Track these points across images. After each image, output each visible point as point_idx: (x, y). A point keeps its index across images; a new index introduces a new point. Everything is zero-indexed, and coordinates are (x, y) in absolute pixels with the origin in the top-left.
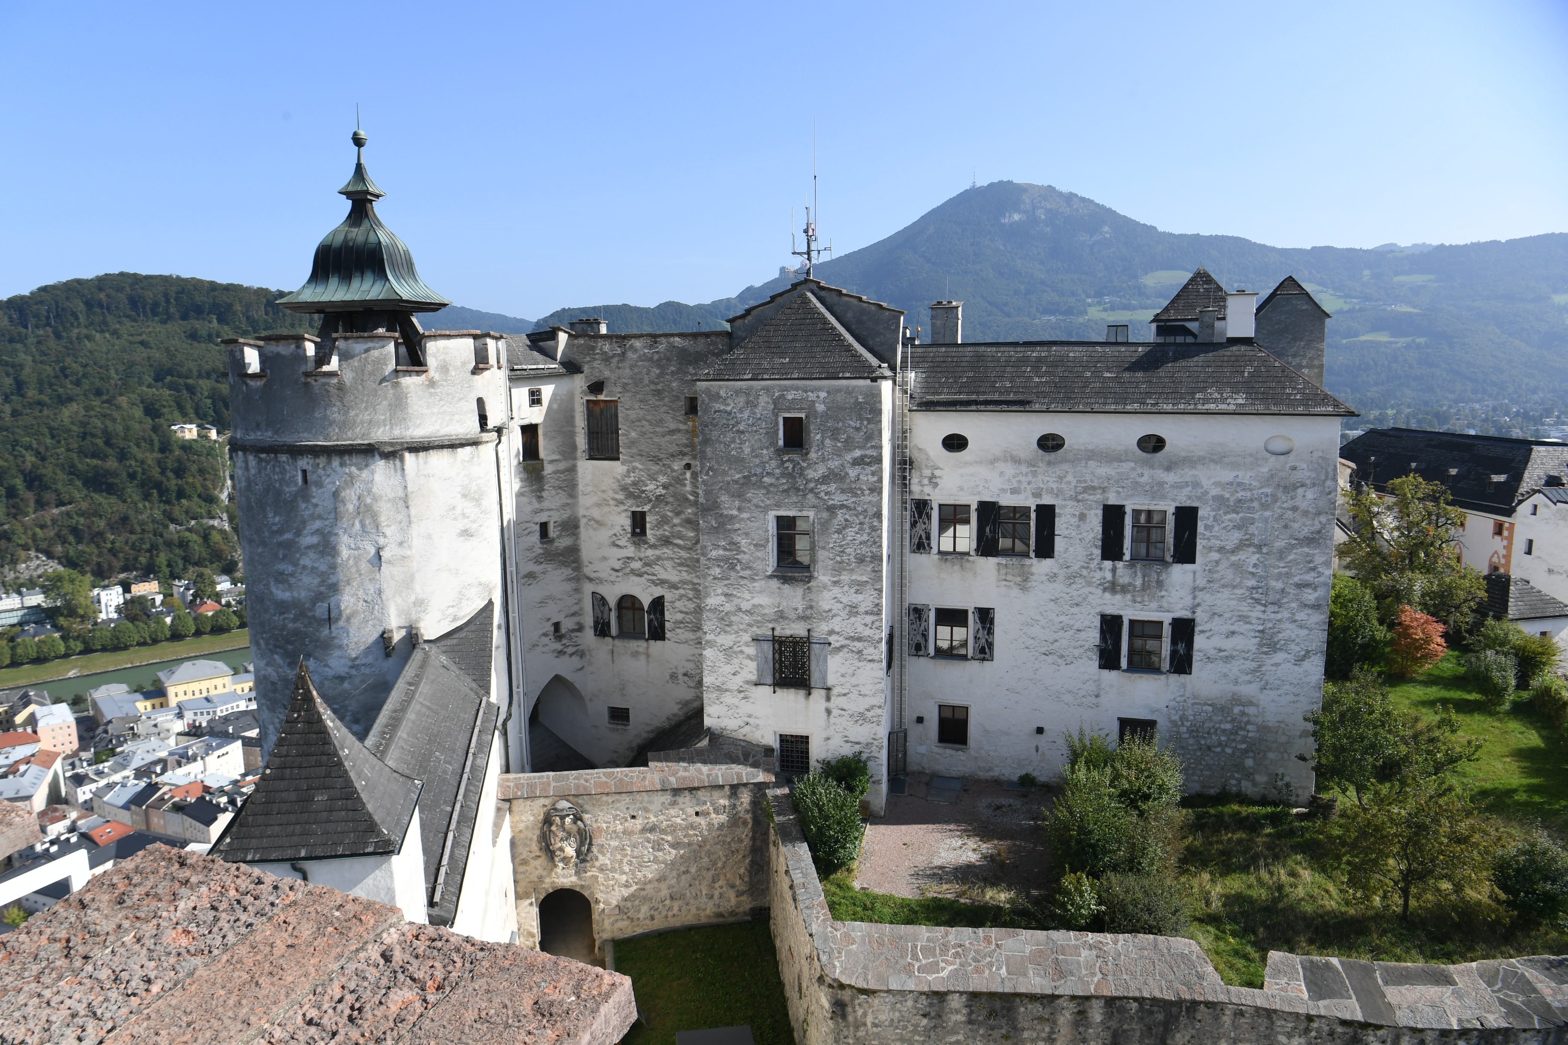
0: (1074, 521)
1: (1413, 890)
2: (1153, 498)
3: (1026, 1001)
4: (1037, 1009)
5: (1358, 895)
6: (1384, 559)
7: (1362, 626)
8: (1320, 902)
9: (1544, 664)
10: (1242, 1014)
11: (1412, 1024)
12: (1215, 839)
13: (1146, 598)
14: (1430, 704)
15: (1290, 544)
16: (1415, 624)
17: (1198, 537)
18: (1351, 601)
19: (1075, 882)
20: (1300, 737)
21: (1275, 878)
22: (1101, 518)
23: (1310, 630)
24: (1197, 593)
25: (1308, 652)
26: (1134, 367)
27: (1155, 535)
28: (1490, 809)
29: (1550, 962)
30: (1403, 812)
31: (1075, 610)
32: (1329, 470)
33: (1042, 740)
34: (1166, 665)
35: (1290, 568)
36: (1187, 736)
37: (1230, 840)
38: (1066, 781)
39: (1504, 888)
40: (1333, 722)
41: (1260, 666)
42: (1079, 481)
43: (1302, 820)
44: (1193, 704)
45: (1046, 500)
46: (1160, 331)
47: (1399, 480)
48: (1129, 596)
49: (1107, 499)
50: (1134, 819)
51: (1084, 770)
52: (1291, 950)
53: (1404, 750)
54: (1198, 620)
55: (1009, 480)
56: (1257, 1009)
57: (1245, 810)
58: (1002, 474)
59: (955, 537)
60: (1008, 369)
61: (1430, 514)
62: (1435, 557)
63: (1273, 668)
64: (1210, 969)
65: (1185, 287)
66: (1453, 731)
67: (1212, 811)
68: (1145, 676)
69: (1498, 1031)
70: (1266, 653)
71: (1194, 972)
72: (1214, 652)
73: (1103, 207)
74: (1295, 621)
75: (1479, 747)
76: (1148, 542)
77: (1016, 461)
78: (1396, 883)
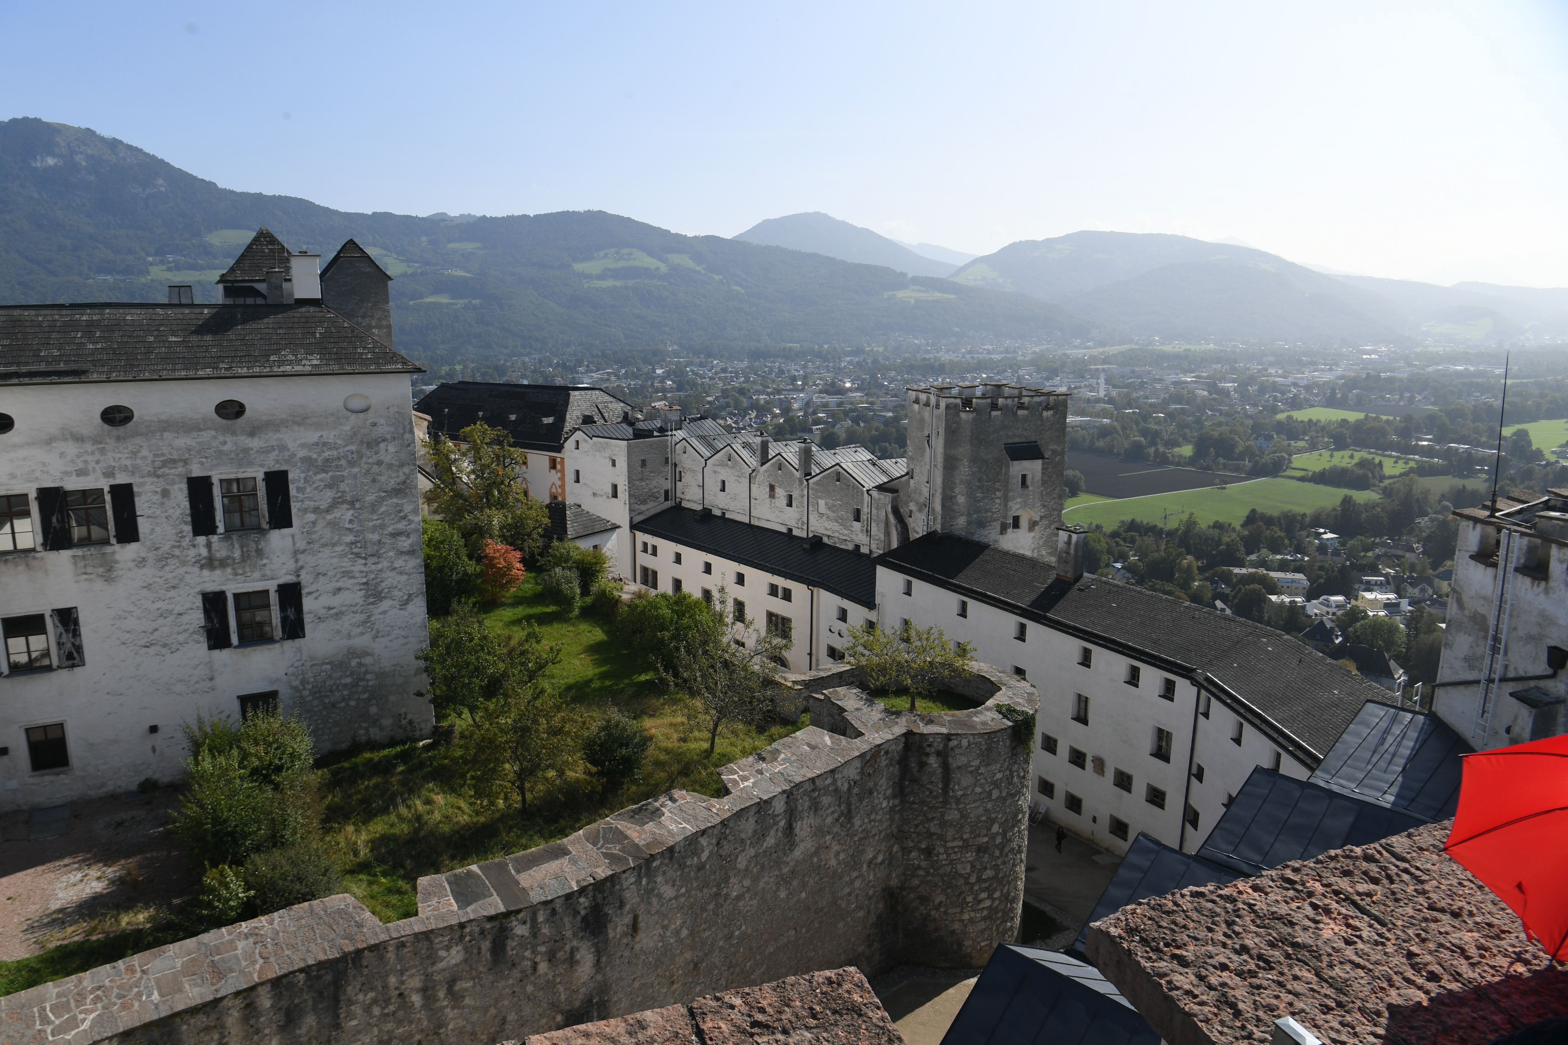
0: (156, 498)
1: (527, 785)
2: (240, 465)
3: (187, 1017)
4: (202, 1020)
5: (485, 803)
6: (466, 500)
7: (455, 564)
8: (455, 820)
9: (598, 571)
10: (403, 945)
11: (543, 899)
12: (353, 790)
13: (247, 569)
14: (517, 622)
15: (379, 497)
16: (498, 554)
17: (292, 500)
18: (442, 542)
19: (217, 876)
20: (415, 675)
21: (413, 811)
22: (186, 492)
23: (409, 574)
24: (299, 556)
25: (410, 595)
26: (202, 329)
27: (247, 503)
28: (574, 700)
29: (633, 811)
30: (509, 721)
31: (172, 593)
32: (406, 423)
33: (158, 739)
34: (278, 633)
35: (383, 519)
36: (310, 698)
37: (367, 787)
38: (191, 775)
39: (594, 762)
40: (440, 655)
41: (369, 617)
42: (155, 455)
43: (429, 751)
44: (312, 666)
45: (121, 479)
46: (228, 292)
47: (469, 428)
48: (229, 570)
49: (191, 471)
50: (270, 794)
51: (208, 759)
52: (437, 871)
53: (502, 666)
54: (303, 583)
55: (73, 462)
56: (416, 935)
57: (377, 756)
58: (62, 455)
59: (13, 533)
60: (54, 335)
61: (498, 457)
62: (506, 493)
63: (381, 616)
64: (368, 914)
65: (250, 247)
66: (538, 642)
67: (346, 765)
68: (259, 648)
69: (606, 879)
70: (373, 603)
71: (353, 923)
72: (323, 611)
73: (153, 157)
74: (395, 569)
75: (559, 650)
76: (241, 512)
77: (78, 439)
78: (513, 784)
